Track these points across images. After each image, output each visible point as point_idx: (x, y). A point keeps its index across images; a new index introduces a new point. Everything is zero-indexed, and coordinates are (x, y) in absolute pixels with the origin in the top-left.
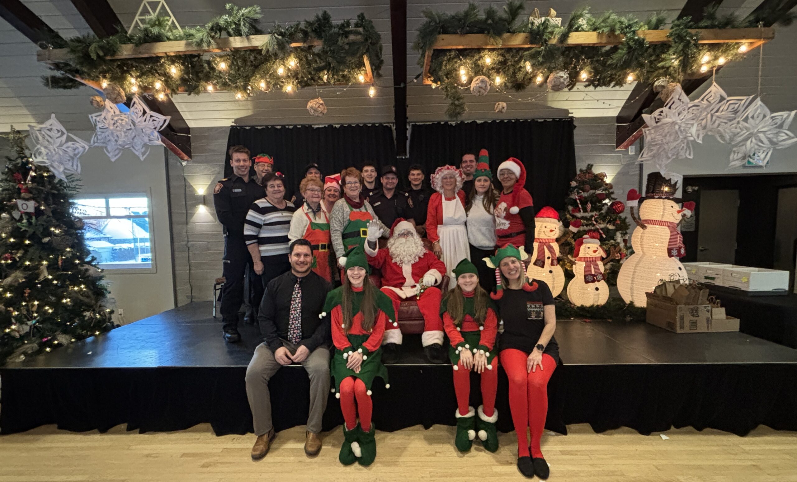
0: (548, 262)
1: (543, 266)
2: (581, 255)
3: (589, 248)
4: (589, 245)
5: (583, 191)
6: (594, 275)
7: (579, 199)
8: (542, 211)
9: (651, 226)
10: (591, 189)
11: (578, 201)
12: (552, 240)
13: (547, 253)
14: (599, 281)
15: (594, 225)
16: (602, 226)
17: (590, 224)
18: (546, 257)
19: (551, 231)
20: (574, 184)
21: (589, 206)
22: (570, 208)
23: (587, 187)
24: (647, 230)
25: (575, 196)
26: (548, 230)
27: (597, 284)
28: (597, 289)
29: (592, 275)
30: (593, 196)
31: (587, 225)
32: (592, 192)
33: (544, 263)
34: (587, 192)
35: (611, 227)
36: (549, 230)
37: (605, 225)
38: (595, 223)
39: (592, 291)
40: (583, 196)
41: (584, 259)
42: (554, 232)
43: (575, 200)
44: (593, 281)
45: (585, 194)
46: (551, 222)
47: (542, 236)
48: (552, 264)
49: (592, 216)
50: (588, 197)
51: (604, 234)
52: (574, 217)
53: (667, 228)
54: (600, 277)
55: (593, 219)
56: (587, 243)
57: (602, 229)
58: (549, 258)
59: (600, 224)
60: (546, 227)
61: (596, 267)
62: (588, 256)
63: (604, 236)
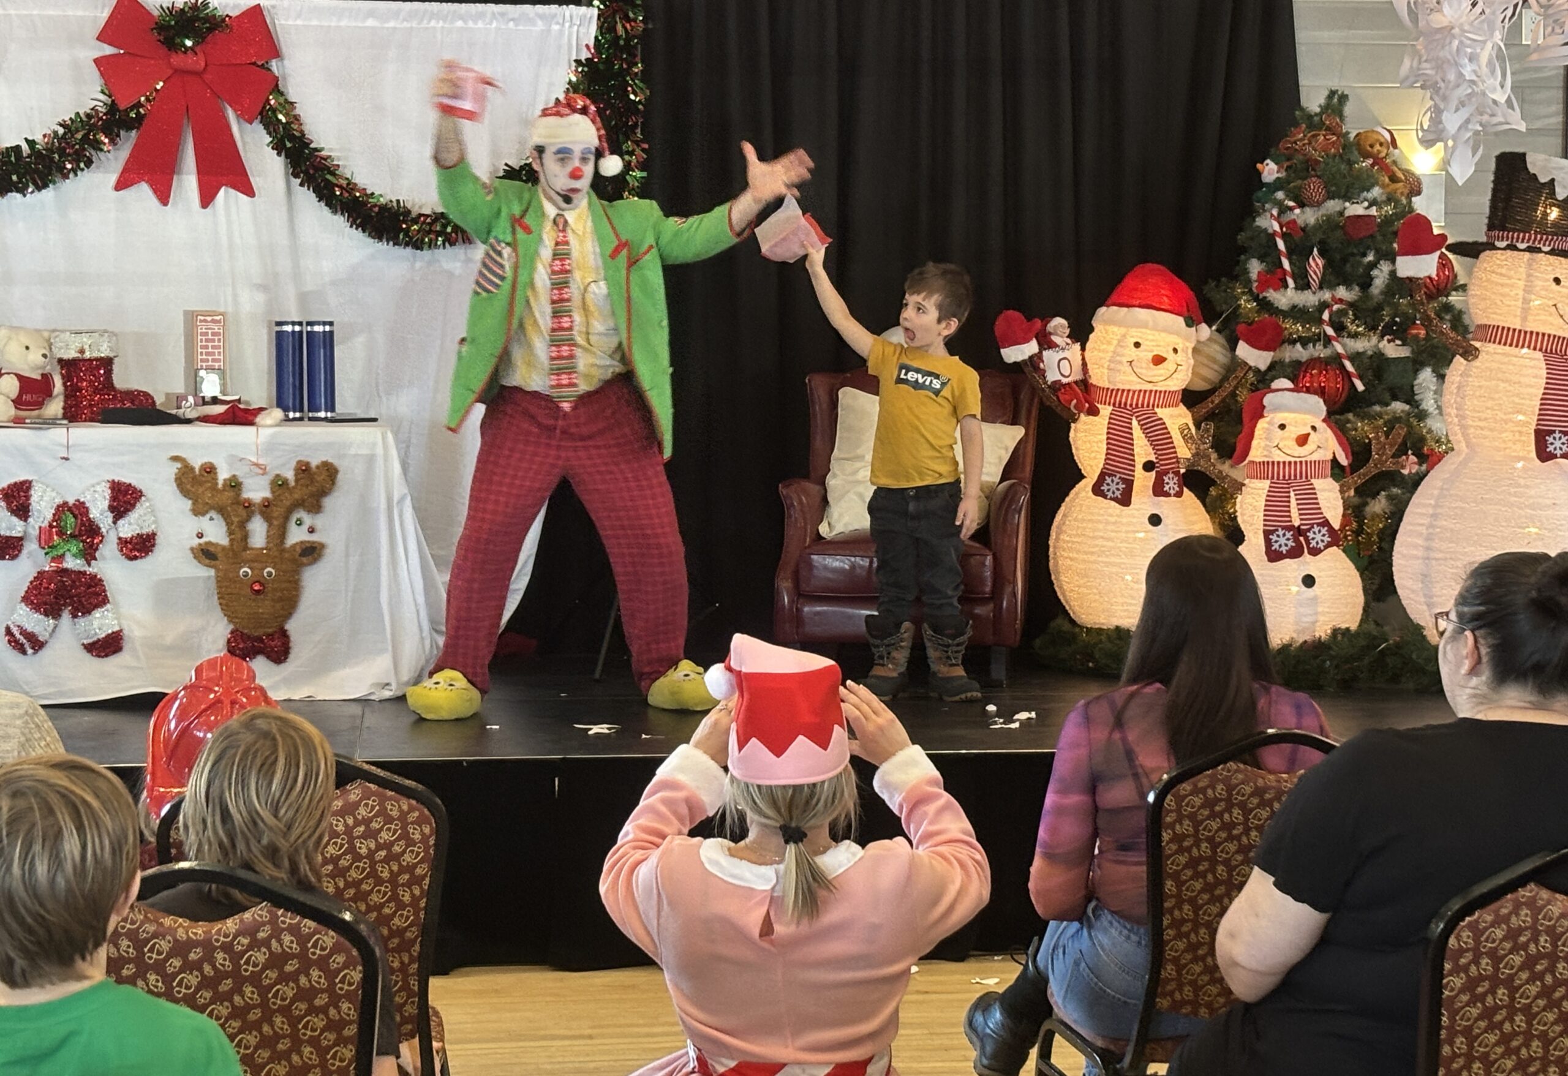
0: (1143, 481)
1: (1125, 500)
2: (1257, 452)
3: (1282, 427)
4: (1280, 417)
5: (1302, 205)
6: (1299, 532)
7: (1284, 236)
8: (1129, 282)
9: (1491, 347)
10: (1331, 196)
11: (1281, 244)
12: (1166, 398)
13: (1143, 450)
14: (1315, 552)
15: (1328, 341)
16: (1360, 345)
17: (1315, 339)
18: (1140, 461)
19: (1158, 360)
20: (1270, 171)
21: (1316, 264)
22: (1255, 268)
23: (1314, 187)
24: (1476, 363)
25: (1268, 222)
26: (1145, 354)
27: (1307, 564)
28: (1309, 581)
29: (1290, 528)
30: (1331, 224)
31: (1304, 342)
32: (1333, 206)
33: (1129, 484)
34: (1319, 204)
35: (1393, 350)
36: (1150, 356)
37: (1374, 339)
38: (1330, 331)
39: (1294, 589)
40: (1300, 222)
41: (1264, 469)
42: (1169, 366)
43: (1272, 237)
44: (1295, 553)
45: (1307, 217)
46: (1155, 328)
47: (1127, 380)
48: (1159, 490)
49: (1324, 306)
50: (1318, 226)
51: (1361, 378)
52: (1265, 305)
53: (1539, 355)
54: (1318, 537)
55: (1326, 316)
56: (1278, 409)
57: (1355, 357)
58: (1148, 466)
59: (1355, 336)
60: (1137, 345)
61: (1310, 500)
62: (1278, 457)
63: (1360, 386)
